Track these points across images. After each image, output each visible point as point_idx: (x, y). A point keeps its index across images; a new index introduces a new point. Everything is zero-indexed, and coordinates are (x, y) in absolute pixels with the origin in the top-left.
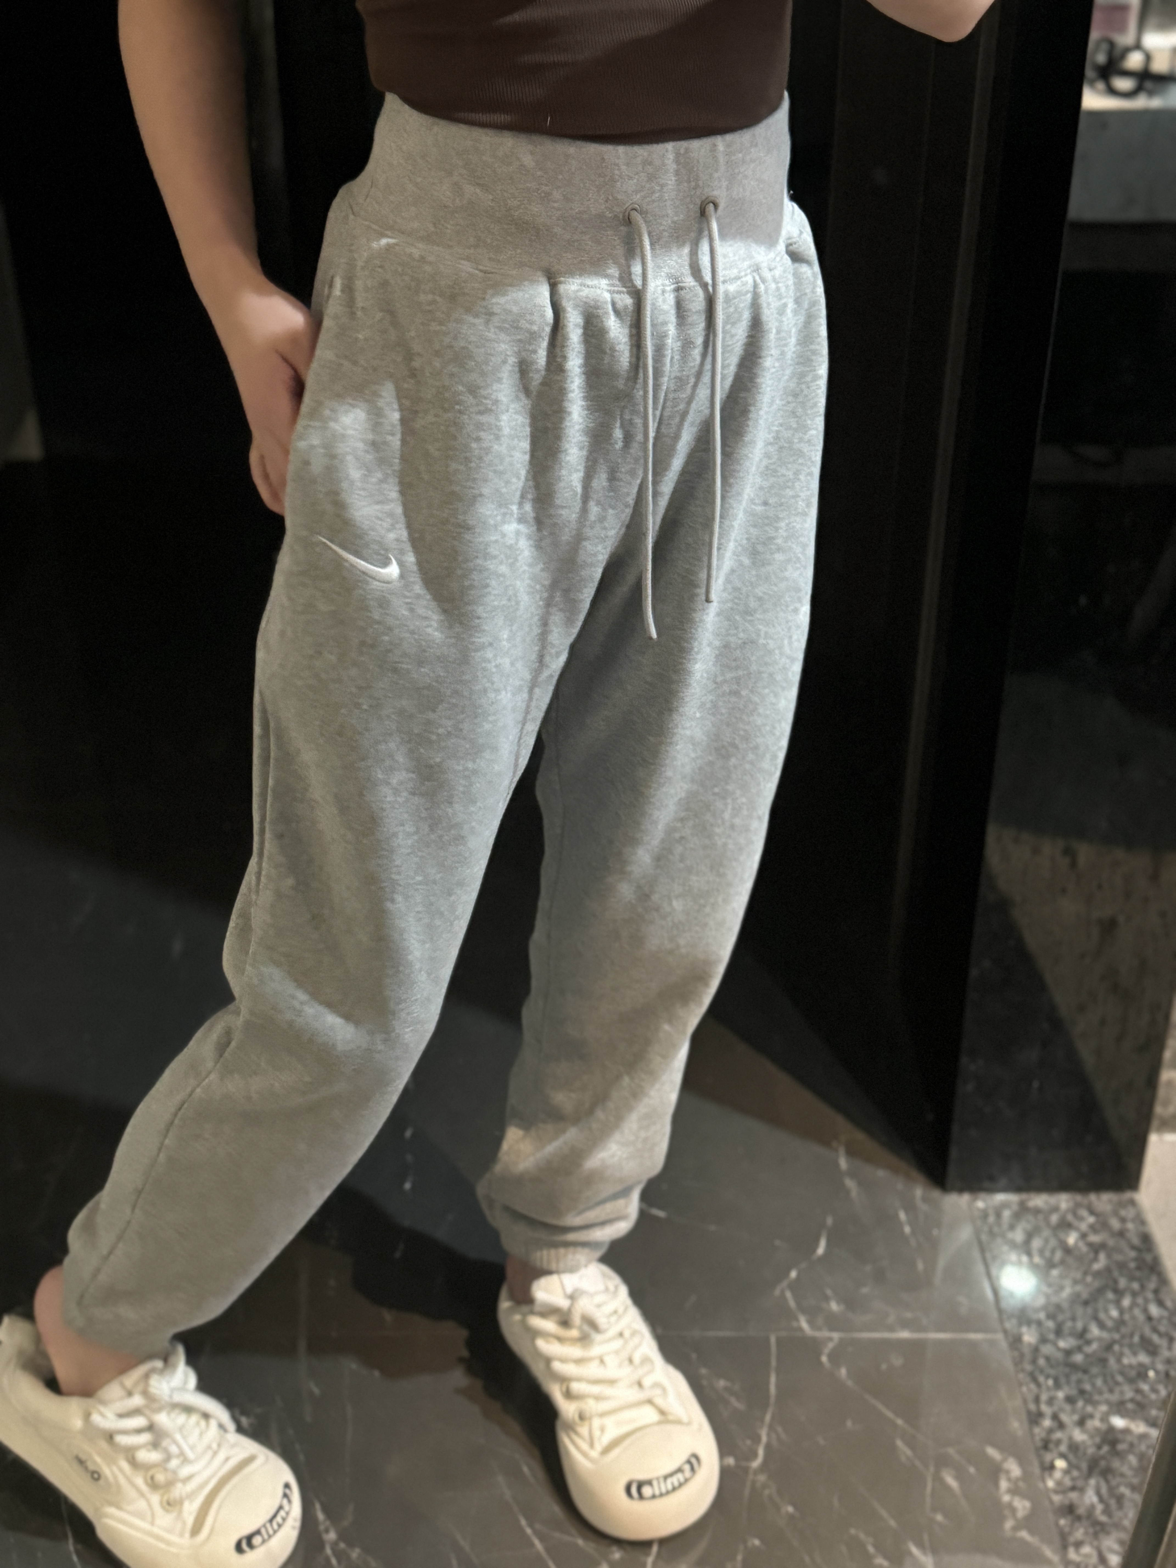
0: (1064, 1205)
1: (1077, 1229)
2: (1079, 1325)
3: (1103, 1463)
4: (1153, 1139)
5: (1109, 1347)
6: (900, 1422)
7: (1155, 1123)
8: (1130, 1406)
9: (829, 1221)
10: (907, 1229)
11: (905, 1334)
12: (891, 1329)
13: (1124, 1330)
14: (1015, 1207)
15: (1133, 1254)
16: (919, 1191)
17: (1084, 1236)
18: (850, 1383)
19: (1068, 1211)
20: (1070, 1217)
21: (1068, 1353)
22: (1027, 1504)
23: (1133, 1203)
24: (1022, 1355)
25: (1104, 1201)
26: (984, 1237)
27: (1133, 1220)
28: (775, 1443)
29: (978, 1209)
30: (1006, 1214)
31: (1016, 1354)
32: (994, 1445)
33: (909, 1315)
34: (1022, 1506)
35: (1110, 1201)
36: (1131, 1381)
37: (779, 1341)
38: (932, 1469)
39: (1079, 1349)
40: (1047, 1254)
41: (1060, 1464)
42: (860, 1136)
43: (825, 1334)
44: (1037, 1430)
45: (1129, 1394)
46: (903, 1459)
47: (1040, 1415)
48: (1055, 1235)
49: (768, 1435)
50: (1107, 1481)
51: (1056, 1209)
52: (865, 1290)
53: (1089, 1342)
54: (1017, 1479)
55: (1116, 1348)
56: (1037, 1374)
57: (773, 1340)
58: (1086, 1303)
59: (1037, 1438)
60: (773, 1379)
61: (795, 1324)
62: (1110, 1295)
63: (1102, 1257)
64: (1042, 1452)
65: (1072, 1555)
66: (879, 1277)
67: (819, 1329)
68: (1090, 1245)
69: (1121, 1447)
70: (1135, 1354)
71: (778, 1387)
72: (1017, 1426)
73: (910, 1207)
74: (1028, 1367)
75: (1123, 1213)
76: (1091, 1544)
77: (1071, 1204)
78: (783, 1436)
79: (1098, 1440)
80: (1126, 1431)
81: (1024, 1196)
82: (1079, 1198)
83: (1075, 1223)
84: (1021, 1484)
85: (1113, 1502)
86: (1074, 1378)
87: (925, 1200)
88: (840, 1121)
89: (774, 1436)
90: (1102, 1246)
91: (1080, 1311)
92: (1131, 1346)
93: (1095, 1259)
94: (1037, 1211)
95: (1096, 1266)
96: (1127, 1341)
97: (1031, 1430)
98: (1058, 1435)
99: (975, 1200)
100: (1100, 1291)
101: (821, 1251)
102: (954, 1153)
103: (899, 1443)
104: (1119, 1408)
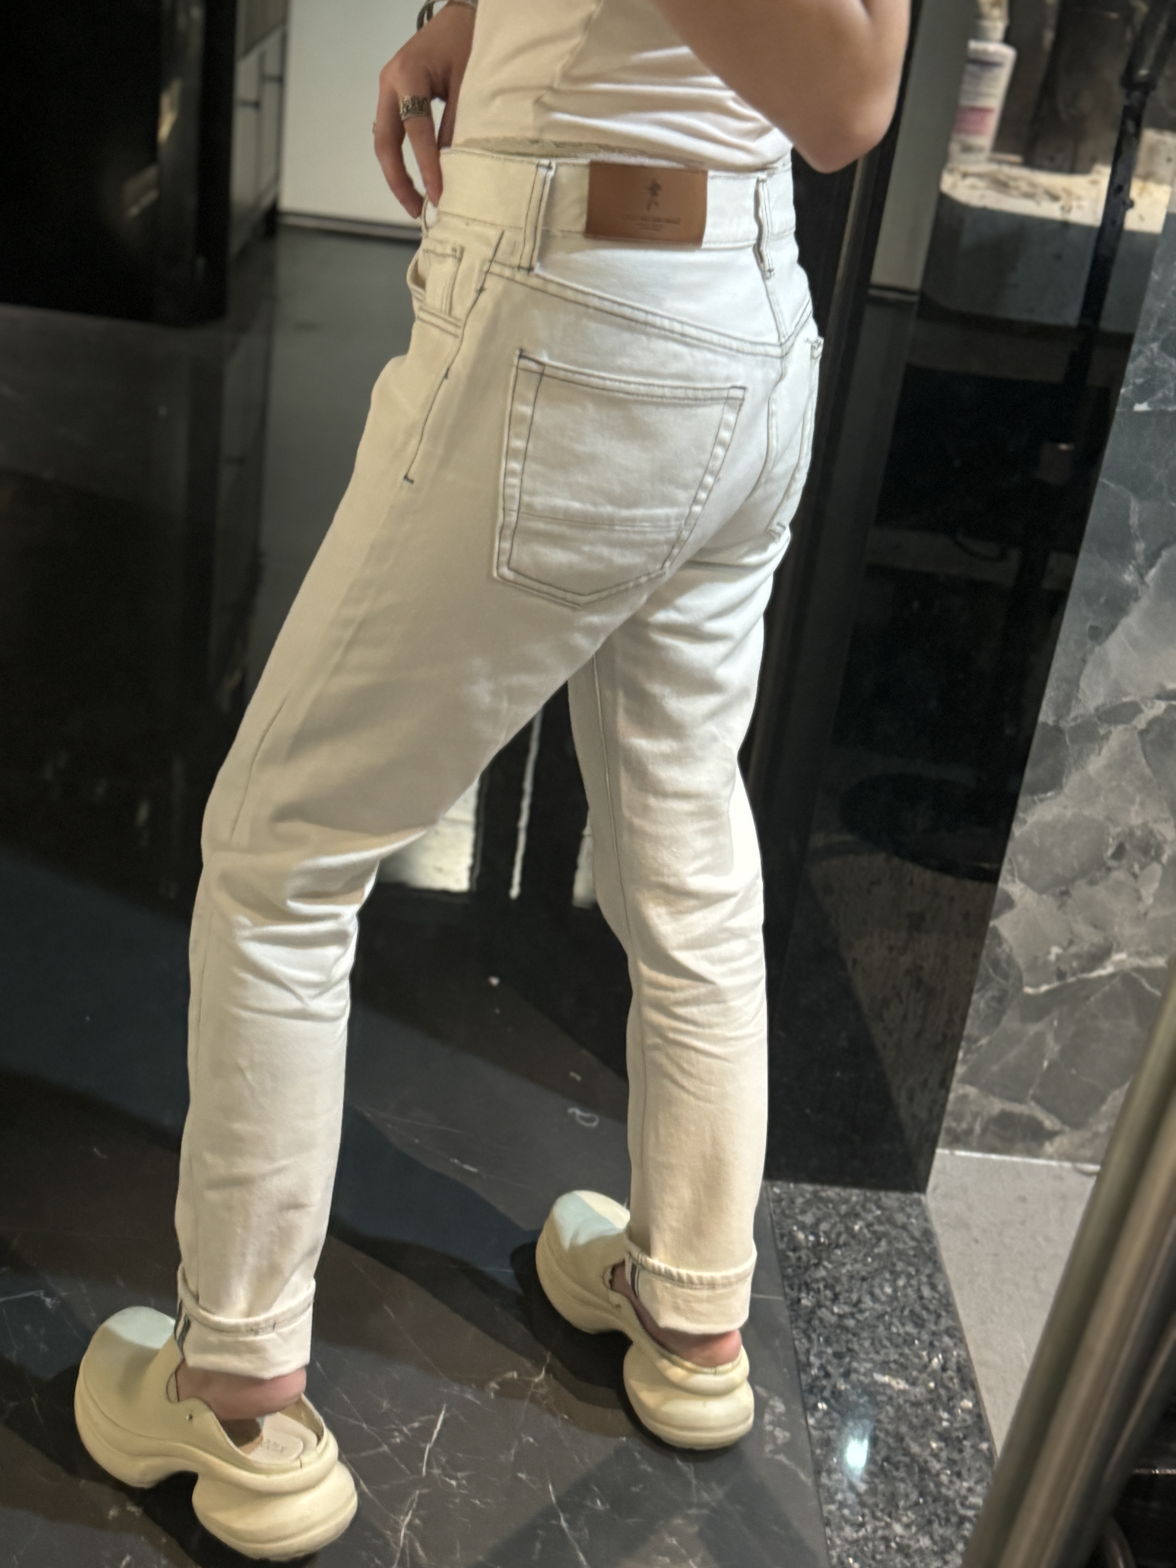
0: (854, 1198)
1: (864, 1219)
2: (855, 1296)
4: (940, 1152)
5: (880, 1317)
8: (893, 1366)
13: (895, 1304)
14: (808, 1196)
15: (912, 1244)
17: (870, 1225)
19: (857, 1203)
20: (858, 1209)
21: (841, 1317)
22: (787, 1434)
23: (918, 1202)
24: (798, 1315)
25: (893, 1198)
27: (917, 1217)
30: (800, 1200)
31: (793, 1313)
32: (762, 1385)
34: (781, 1435)
35: (898, 1199)
36: (897, 1346)
39: (852, 1315)
41: (822, 1406)
44: (803, 1376)
45: (893, 1357)
47: (809, 1365)
48: (842, 1222)
51: (847, 1201)
53: (861, 1311)
54: (781, 1414)
55: (887, 1318)
56: (810, 1331)
58: (863, 1279)
59: (804, 1382)
62: (887, 1276)
63: (884, 1243)
64: (807, 1394)
65: (824, 1479)
68: (874, 1233)
69: (881, 1397)
70: (904, 1325)
74: (803, 1326)
75: (908, 1209)
79: (859, 1390)
80: (888, 1386)
81: (818, 1187)
82: (868, 1193)
83: (863, 1214)
84: (783, 1418)
86: (844, 1338)
90: (885, 1234)
91: (857, 1285)
92: (901, 1318)
93: (877, 1245)
94: (828, 1201)
95: (877, 1251)
96: (898, 1313)
97: (798, 1376)
98: (824, 1382)
99: (772, 1186)
100: (878, 1271)
104: (883, 1367)
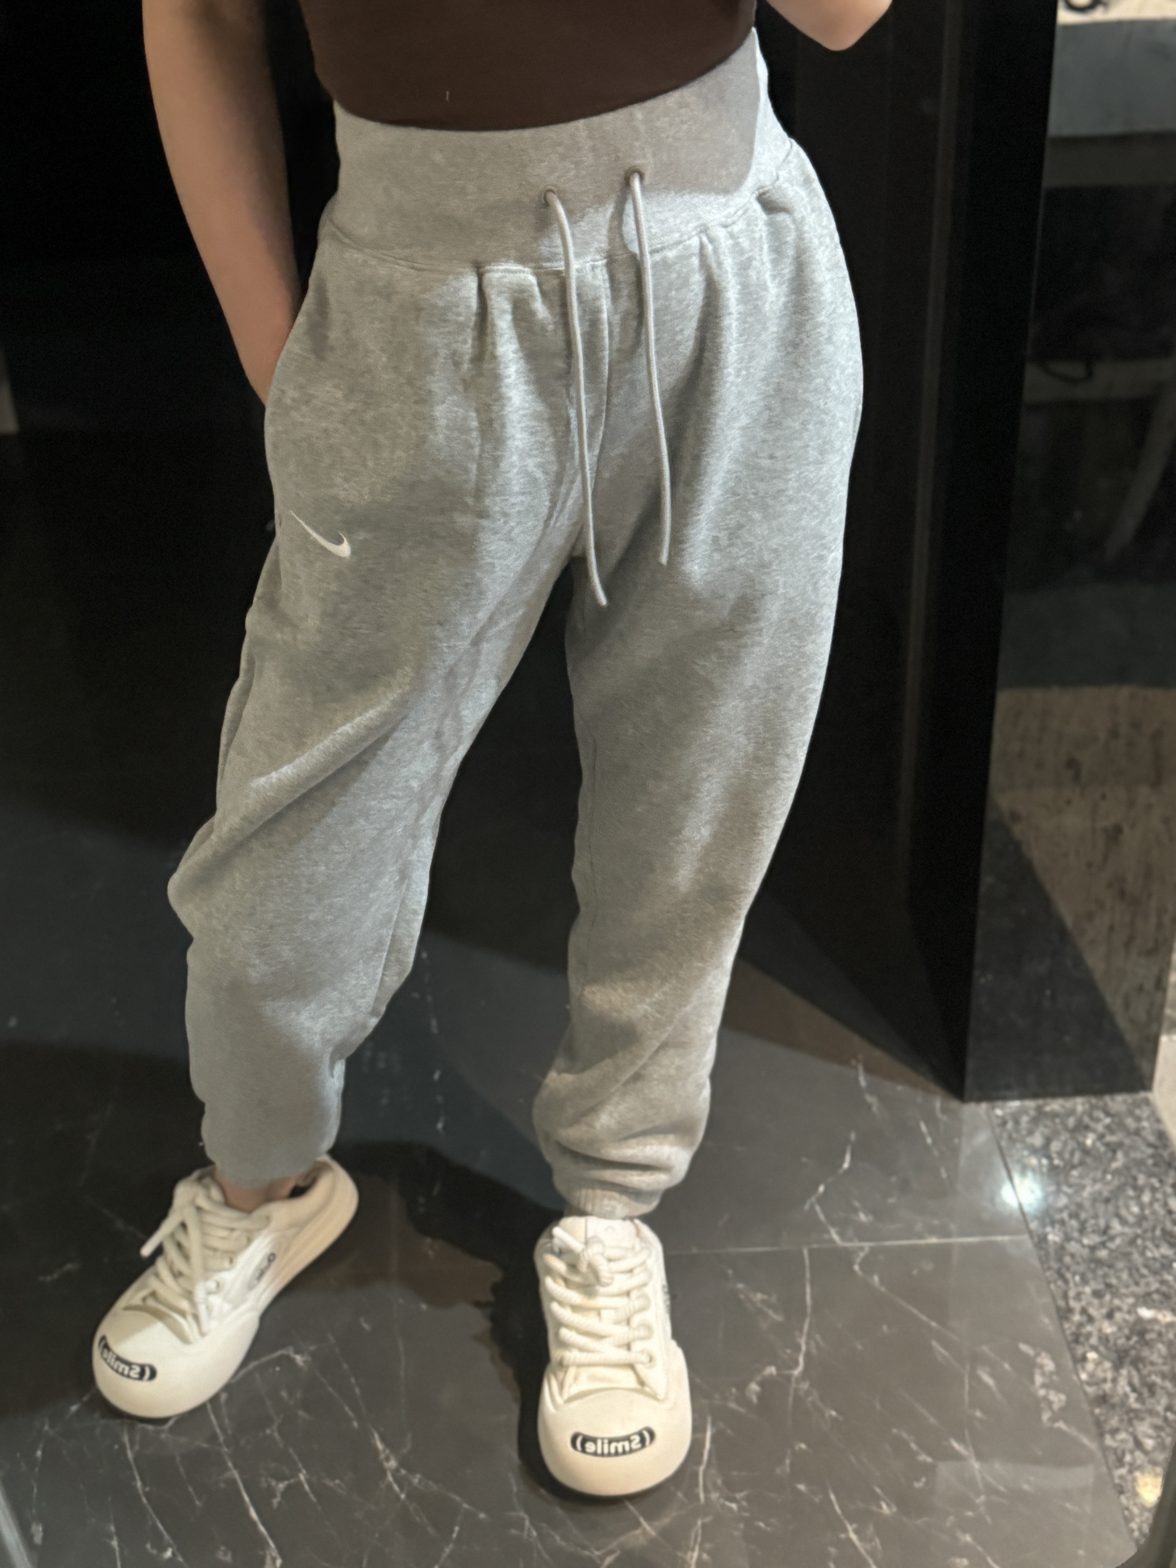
0: (1080, 1108)
1: (1094, 1131)
2: (1102, 1223)
3: (1133, 1352)
4: (1164, 1039)
5: (1132, 1242)
6: (934, 1324)
7: (1165, 1025)
8: (1156, 1297)
9: (853, 1136)
10: (929, 1140)
11: (934, 1240)
12: (921, 1237)
13: (1145, 1225)
14: (1032, 1113)
15: (1150, 1151)
16: (938, 1102)
17: (1101, 1137)
18: (883, 1289)
19: (1084, 1112)
20: (1086, 1120)
21: (1093, 1248)
22: (1063, 1397)
23: (1147, 1102)
24: (1047, 1254)
25: (1118, 1102)
26: (1003, 1143)
27: (1148, 1119)
28: (814, 1351)
29: (997, 1117)
30: (1025, 1119)
31: (1042, 1253)
32: (1026, 1342)
33: (936, 1222)
34: (1057, 1399)
35: (1125, 1102)
36: (1155, 1273)
37: (811, 1252)
38: (968, 1367)
39: (1103, 1244)
40: (1067, 1156)
41: (1092, 1355)
42: (878, 1054)
43: (856, 1244)
44: (1066, 1325)
45: (1155, 1286)
46: (940, 1359)
47: (1070, 1310)
48: (1072, 1138)
49: (807, 1344)
50: (1138, 1370)
51: (1072, 1112)
52: (891, 1200)
53: (1112, 1238)
54: (1051, 1373)
55: (1139, 1242)
56: (1064, 1270)
57: (806, 1252)
58: (1107, 1201)
59: (1068, 1332)
60: (808, 1290)
61: (826, 1236)
62: (1131, 1193)
63: (1120, 1155)
64: (1073, 1345)
65: (1109, 1441)
66: (904, 1187)
67: (850, 1240)
68: (1108, 1145)
69: (1149, 1336)
70: (1157, 1246)
71: (812, 1297)
72: (1047, 1322)
73: (930, 1119)
74: (1055, 1265)
75: (1138, 1112)
76: (1127, 1431)
77: (1087, 1106)
78: (821, 1343)
79: (1126, 1331)
80: (1154, 1321)
81: (1040, 1102)
82: (1094, 1100)
83: (1092, 1124)
84: (1055, 1378)
85: (1145, 1391)
86: (1100, 1272)
87: (944, 1111)
88: (857, 1041)
89: (813, 1344)
90: (1120, 1145)
91: (1101, 1208)
92: (1153, 1239)
93: (1114, 1158)
94: (1054, 1115)
95: (1115, 1165)
96: (1149, 1235)
97: (1061, 1325)
98: (1089, 1328)
99: (993, 1108)
100: (1121, 1188)
101: (846, 1165)
102: (971, 1064)
103: (934, 1343)
104: (1146, 1299)
